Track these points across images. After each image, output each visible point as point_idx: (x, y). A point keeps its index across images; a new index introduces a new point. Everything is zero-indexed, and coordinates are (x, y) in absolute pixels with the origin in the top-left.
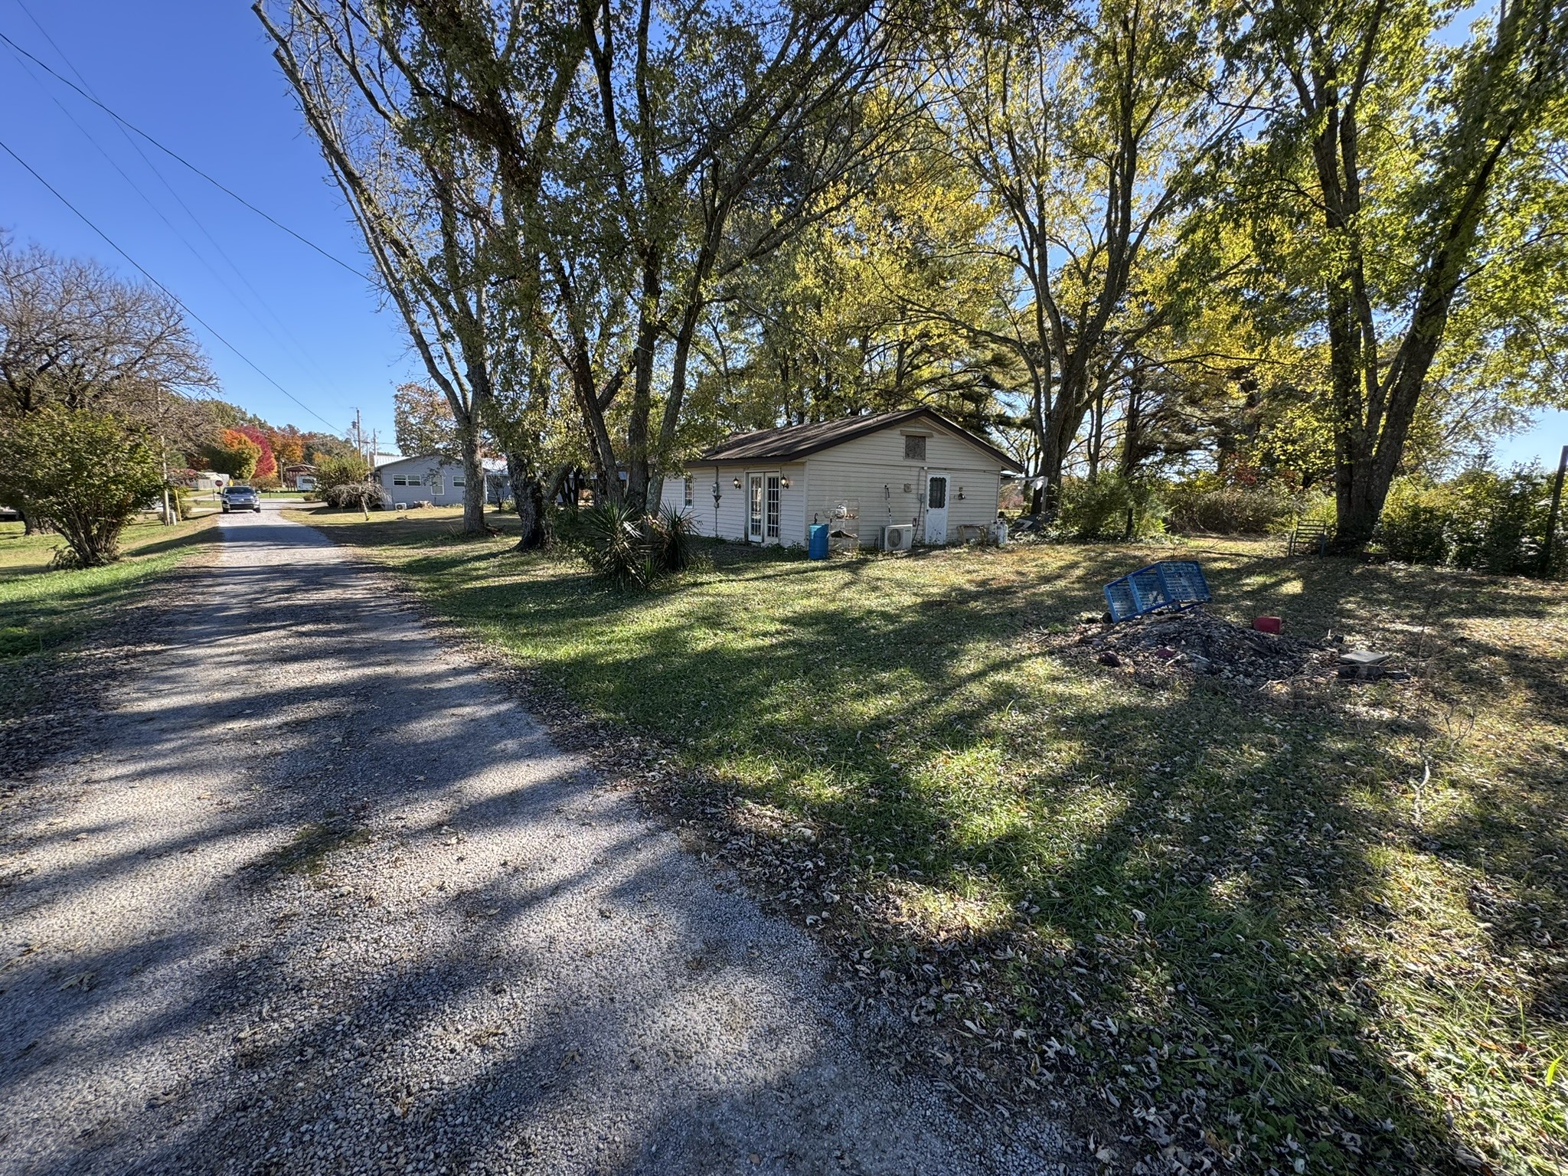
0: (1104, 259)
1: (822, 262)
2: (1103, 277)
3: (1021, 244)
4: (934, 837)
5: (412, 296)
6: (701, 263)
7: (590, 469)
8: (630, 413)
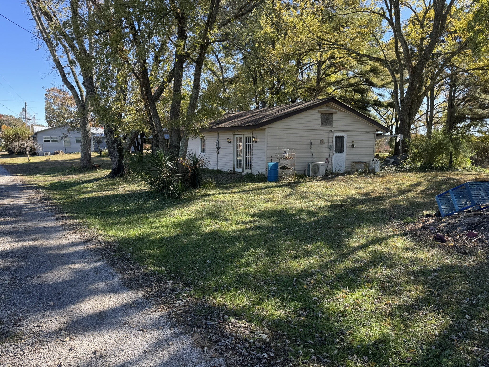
0: (432, 13)
1: (275, 19)
2: (431, 24)
3: (385, 7)
4: (337, 340)
5: (54, 42)
6: (208, 21)
7: (149, 133)
8: (171, 102)
